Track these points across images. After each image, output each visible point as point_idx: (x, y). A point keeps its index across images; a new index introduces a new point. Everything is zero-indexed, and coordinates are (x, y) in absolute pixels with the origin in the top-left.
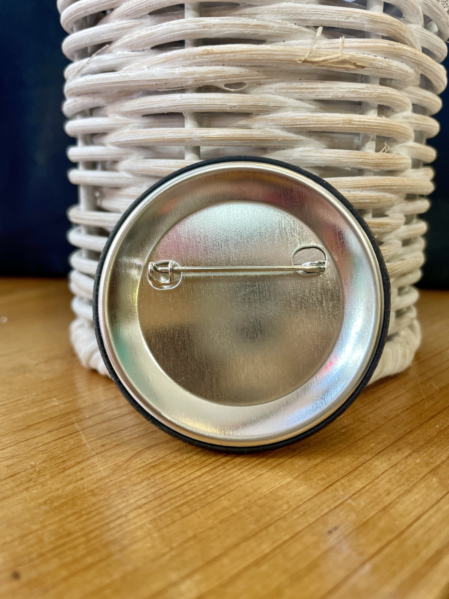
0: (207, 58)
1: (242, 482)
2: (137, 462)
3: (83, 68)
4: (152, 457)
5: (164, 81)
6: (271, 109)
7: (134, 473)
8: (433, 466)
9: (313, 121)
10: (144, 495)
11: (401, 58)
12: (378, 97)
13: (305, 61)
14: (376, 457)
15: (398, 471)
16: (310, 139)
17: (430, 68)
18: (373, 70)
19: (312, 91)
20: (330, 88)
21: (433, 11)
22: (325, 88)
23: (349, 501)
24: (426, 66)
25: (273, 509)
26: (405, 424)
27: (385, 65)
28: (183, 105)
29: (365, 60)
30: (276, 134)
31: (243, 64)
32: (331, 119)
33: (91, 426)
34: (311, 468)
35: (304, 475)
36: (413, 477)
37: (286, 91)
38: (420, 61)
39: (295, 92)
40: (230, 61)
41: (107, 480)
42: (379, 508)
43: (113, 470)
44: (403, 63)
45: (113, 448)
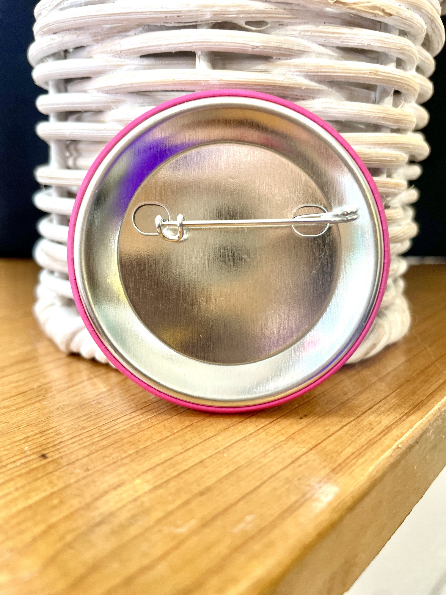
5: (176, 14)
6: (294, 53)
11: (421, 12)
16: (332, 90)
18: (398, 19)
19: (338, 36)
27: (408, 15)
29: (392, 8)
30: (299, 81)
37: (311, 35)
39: (320, 36)
44: (421, 17)
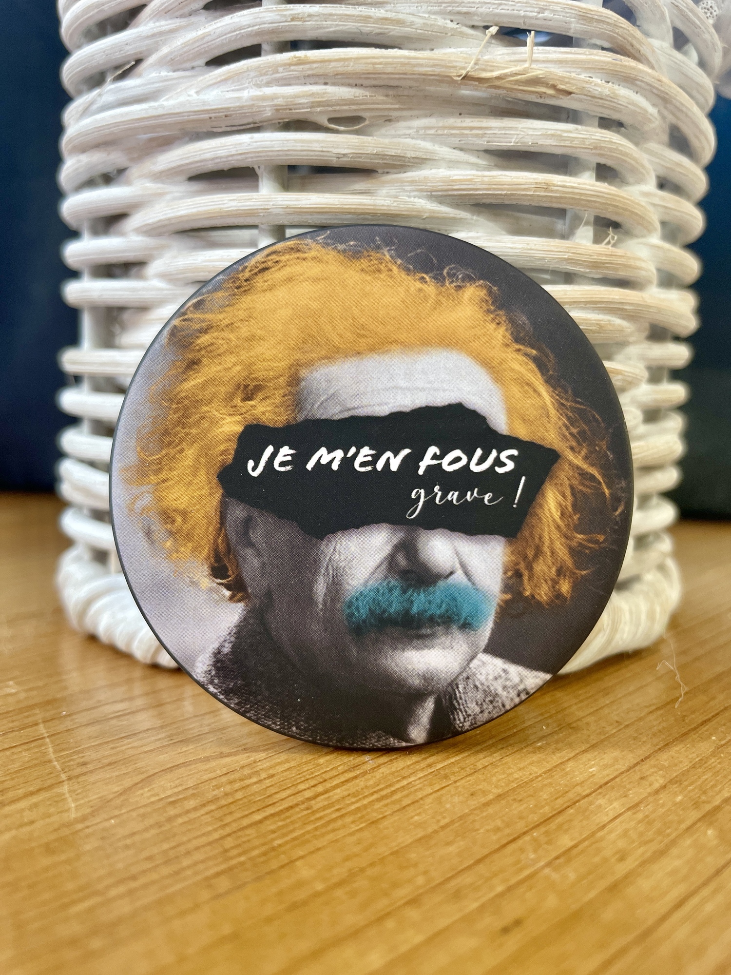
0: (297, 70)
1: (341, 833)
2: (142, 794)
3: (92, 103)
4: (173, 785)
5: (223, 112)
6: (409, 162)
7: (134, 814)
8: (708, 807)
9: (482, 183)
10: (146, 854)
11: (636, 85)
12: (596, 148)
13: (466, 77)
14: (600, 791)
15: (640, 816)
16: (478, 218)
17: (684, 109)
18: (586, 100)
19: (480, 132)
20: (511, 128)
21: (688, 19)
22: (504, 128)
23: (547, 871)
24: (678, 104)
25: (395, 885)
26: (654, 735)
27: (606, 92)
28: (255, 152)
29: (572, 81)
30: (418, 206)
31: (359, 82)
32: (514, 180)
33: (68, 730)
34: (475, 809)
35: (461, 822)
36: (669, 828)
37: (435, 133)
38: (667, 94)
39: (452, 134)
40: (337, 74)
41: (80, 826)
42: (603, 884)
43: (93, 809)
44: (638, 95)
45: (101, 768)
